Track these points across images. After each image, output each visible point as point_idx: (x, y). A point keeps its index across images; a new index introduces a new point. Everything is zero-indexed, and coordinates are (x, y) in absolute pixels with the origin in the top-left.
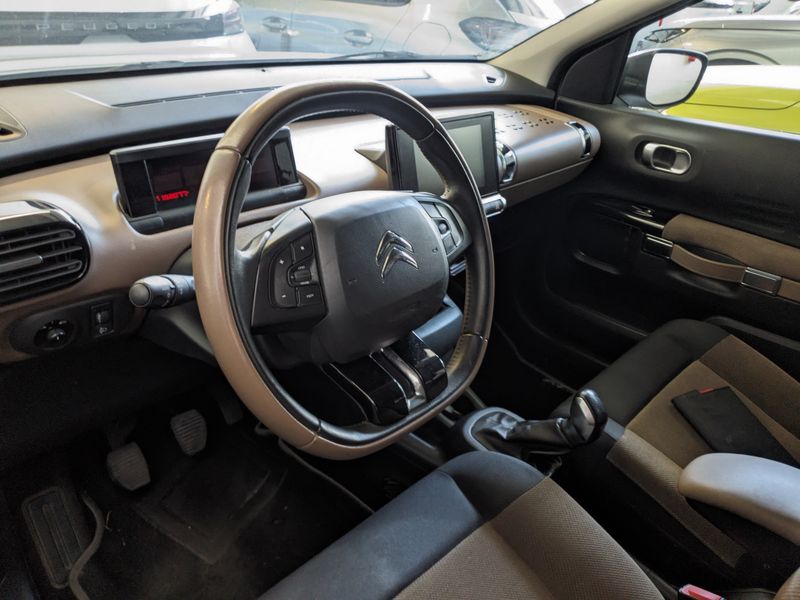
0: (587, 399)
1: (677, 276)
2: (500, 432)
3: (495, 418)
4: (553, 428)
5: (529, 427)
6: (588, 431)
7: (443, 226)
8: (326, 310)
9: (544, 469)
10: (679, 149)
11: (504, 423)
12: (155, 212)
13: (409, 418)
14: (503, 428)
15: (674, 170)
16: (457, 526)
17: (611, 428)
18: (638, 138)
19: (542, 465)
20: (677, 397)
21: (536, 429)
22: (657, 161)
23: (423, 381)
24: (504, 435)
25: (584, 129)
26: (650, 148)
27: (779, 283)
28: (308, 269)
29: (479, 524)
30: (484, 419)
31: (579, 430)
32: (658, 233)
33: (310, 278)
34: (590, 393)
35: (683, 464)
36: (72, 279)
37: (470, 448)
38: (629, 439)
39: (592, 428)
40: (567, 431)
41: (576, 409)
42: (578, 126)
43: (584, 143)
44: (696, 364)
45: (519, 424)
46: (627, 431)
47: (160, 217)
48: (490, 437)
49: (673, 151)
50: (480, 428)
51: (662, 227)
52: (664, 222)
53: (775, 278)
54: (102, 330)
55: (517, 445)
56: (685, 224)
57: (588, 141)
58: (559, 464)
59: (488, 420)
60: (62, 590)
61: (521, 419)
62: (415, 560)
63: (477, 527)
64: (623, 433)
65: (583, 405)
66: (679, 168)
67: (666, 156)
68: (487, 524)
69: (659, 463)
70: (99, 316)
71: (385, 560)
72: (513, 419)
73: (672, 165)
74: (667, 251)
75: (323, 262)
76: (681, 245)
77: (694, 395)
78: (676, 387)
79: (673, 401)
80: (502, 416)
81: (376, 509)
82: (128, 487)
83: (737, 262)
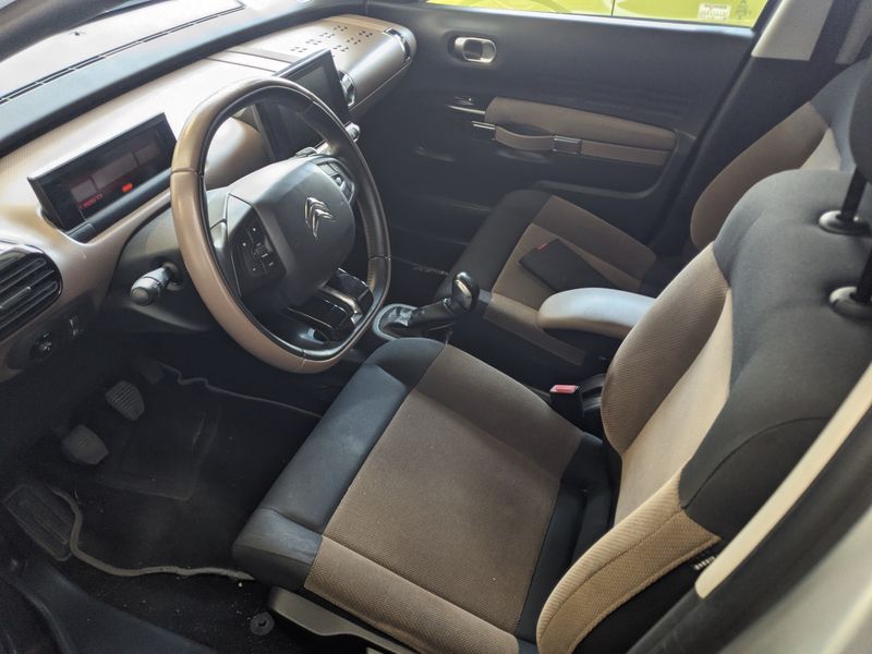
0: (462, 279)
1: (503, 154)
2: (403, 322)
3: (394, 312)
4: (442, 308)
5: (423, 312)
6: (468, 302)
7: (339, 179)
8: (285, 270)
9: (442, 339)
10: (484, 41)
11: (403, 314)
12: (83, 221)
13: (356, 331)
14: (403, 319)
15: (483, 60)
16: (394, 398)
17: (483, 296)
18: (447, 34)
19: (439, 336)
20: (523, 258)
21: (428, 312)
22: (468, 52)
23: (357, 302)
24: (406, 324)
25: (399, 35)
26: (460, 42)
27: (580, 143)
28: (263, 244)
29: (408, 393)
30: (385, 316)
31: (461, 304)
32: (481, 118)
33: (266, 251)
34: (463, 274)
35: (537, 307)
36: (55, 297)
37: (384, 341)
38: (496, 300)
39: (470, 300)
40: (453, 307)
41: (456, 289)
42: (393, 32)
43: (403, 48)
44: (532, 226)
45: (414, 312)
46: (494, 295)
47: (88, 224)
48: (395, 328)
49: (480, 43)
50: (386, 324)
51: (483, 112)
52: (484, 109)
53: (576, 141)
54: (74, 333)
55: (417, 328)
56: (501, 106)
57: (406, 45)
58: (451, 333)
59: (390, 316)
60: (67, 562)
61: (414, 308)
62: (371, 430)
63: (406, 396)
64: (491, 297)
65: (461, 285)
66: (487, 57)
67: (474, 48)
68: (414, 390)
69: (520, 311)
70: (71, 322)
71: (351, 438)
72: (409, 310)
73: (481, 56)
74: (492, 133)
75: (272, 237)
76: (502, 126)
77: (535, 252)
78: (520, 250)
79: (520, 262)
80: (399, 310)
81: (323, 415)
82: (92, 462)
83: (547, 133)
